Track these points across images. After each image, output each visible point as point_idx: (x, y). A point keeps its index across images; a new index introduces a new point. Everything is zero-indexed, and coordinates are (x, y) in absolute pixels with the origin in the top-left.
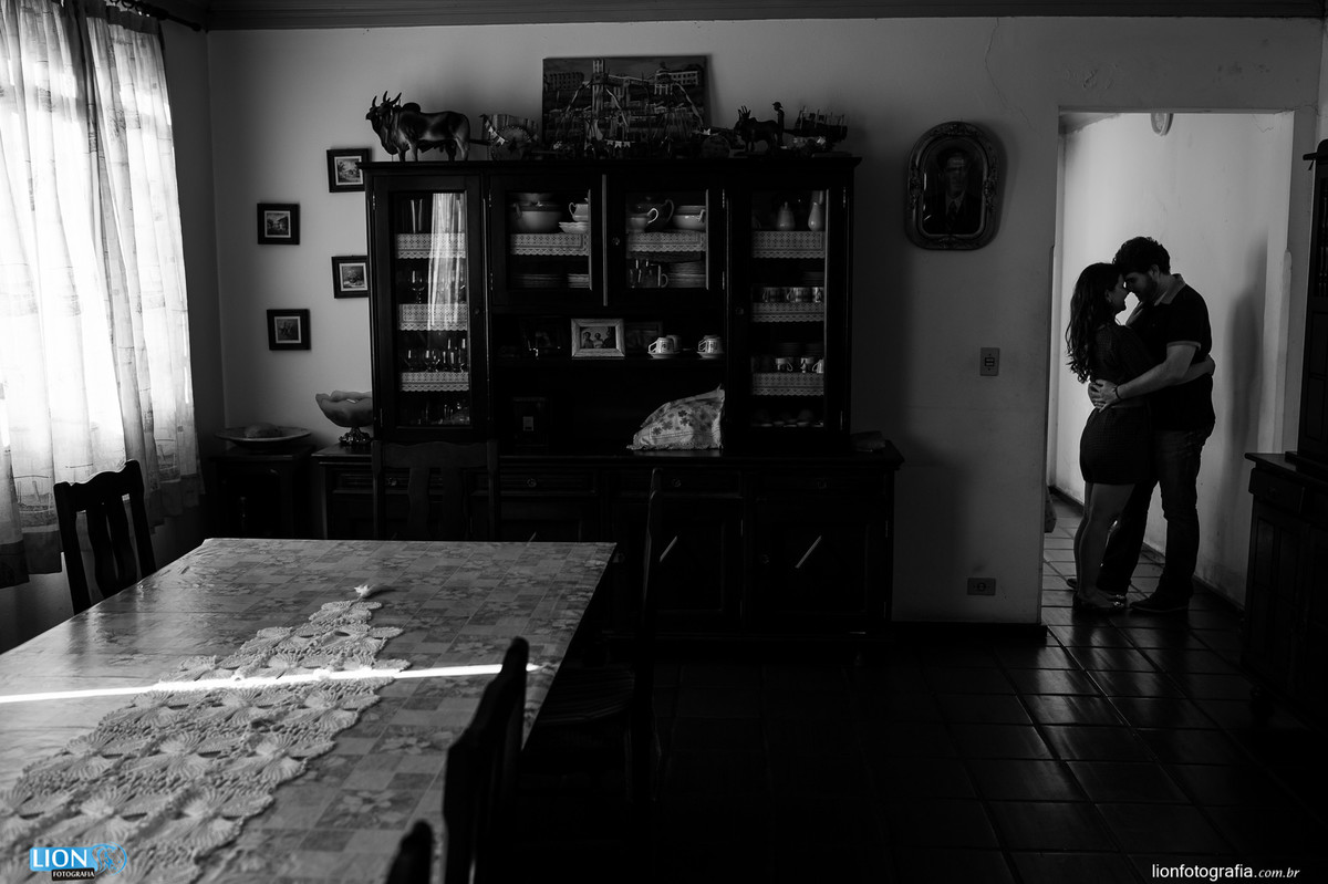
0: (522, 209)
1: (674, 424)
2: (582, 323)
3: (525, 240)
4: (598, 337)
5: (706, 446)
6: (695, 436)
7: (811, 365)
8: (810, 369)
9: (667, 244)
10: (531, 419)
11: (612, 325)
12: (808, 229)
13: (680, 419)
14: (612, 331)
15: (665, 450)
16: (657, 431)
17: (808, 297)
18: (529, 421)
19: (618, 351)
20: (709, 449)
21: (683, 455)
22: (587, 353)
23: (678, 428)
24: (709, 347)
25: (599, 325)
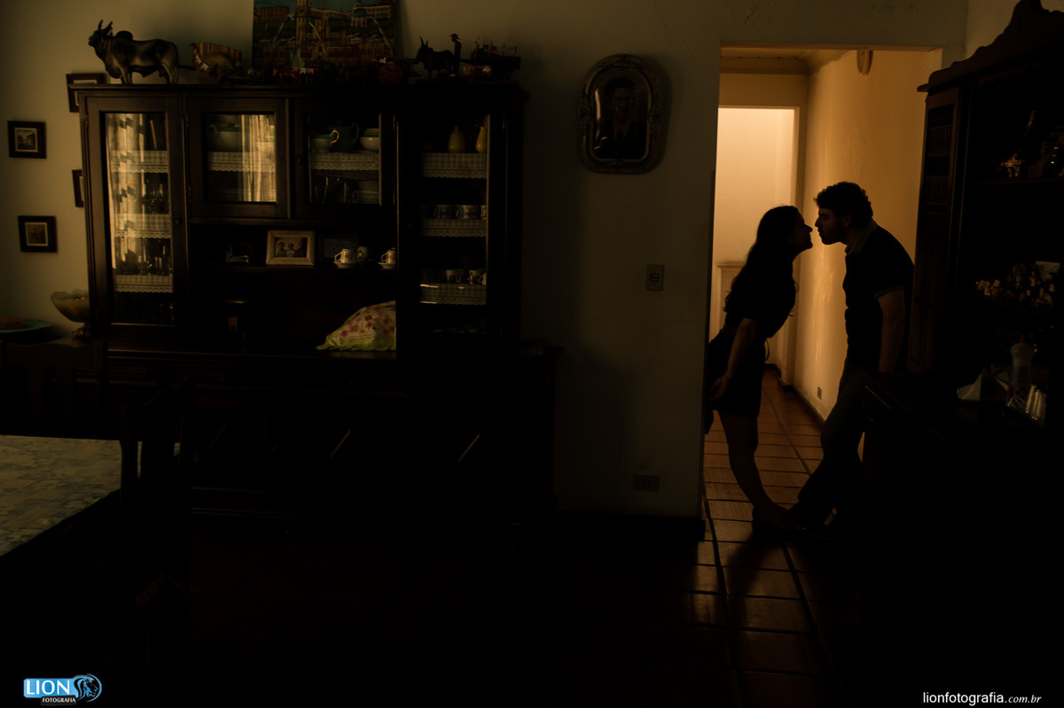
0: (220, 129)
1: (360, 328)
2: (277, 234)
3: (221, 158)
4: (291, 246)
5: (385, 349)
6: (377, 339)
7: (478, 277)
8: (477, 281)
9: (347, 163)
10: (235, 319)
11: (306, 236)
12: (477, 152)
13: (365, 323)
14: (304, 241)
15: (348, 350)
16: (344, 333)
17: (476, 215)
18: (233, 321)
19: (308, 260)
20: (388, 351)
21: (366, 356)
22: (280, 261)
23: (363, 331)
24: (389, 259)
25: (292, 236)
